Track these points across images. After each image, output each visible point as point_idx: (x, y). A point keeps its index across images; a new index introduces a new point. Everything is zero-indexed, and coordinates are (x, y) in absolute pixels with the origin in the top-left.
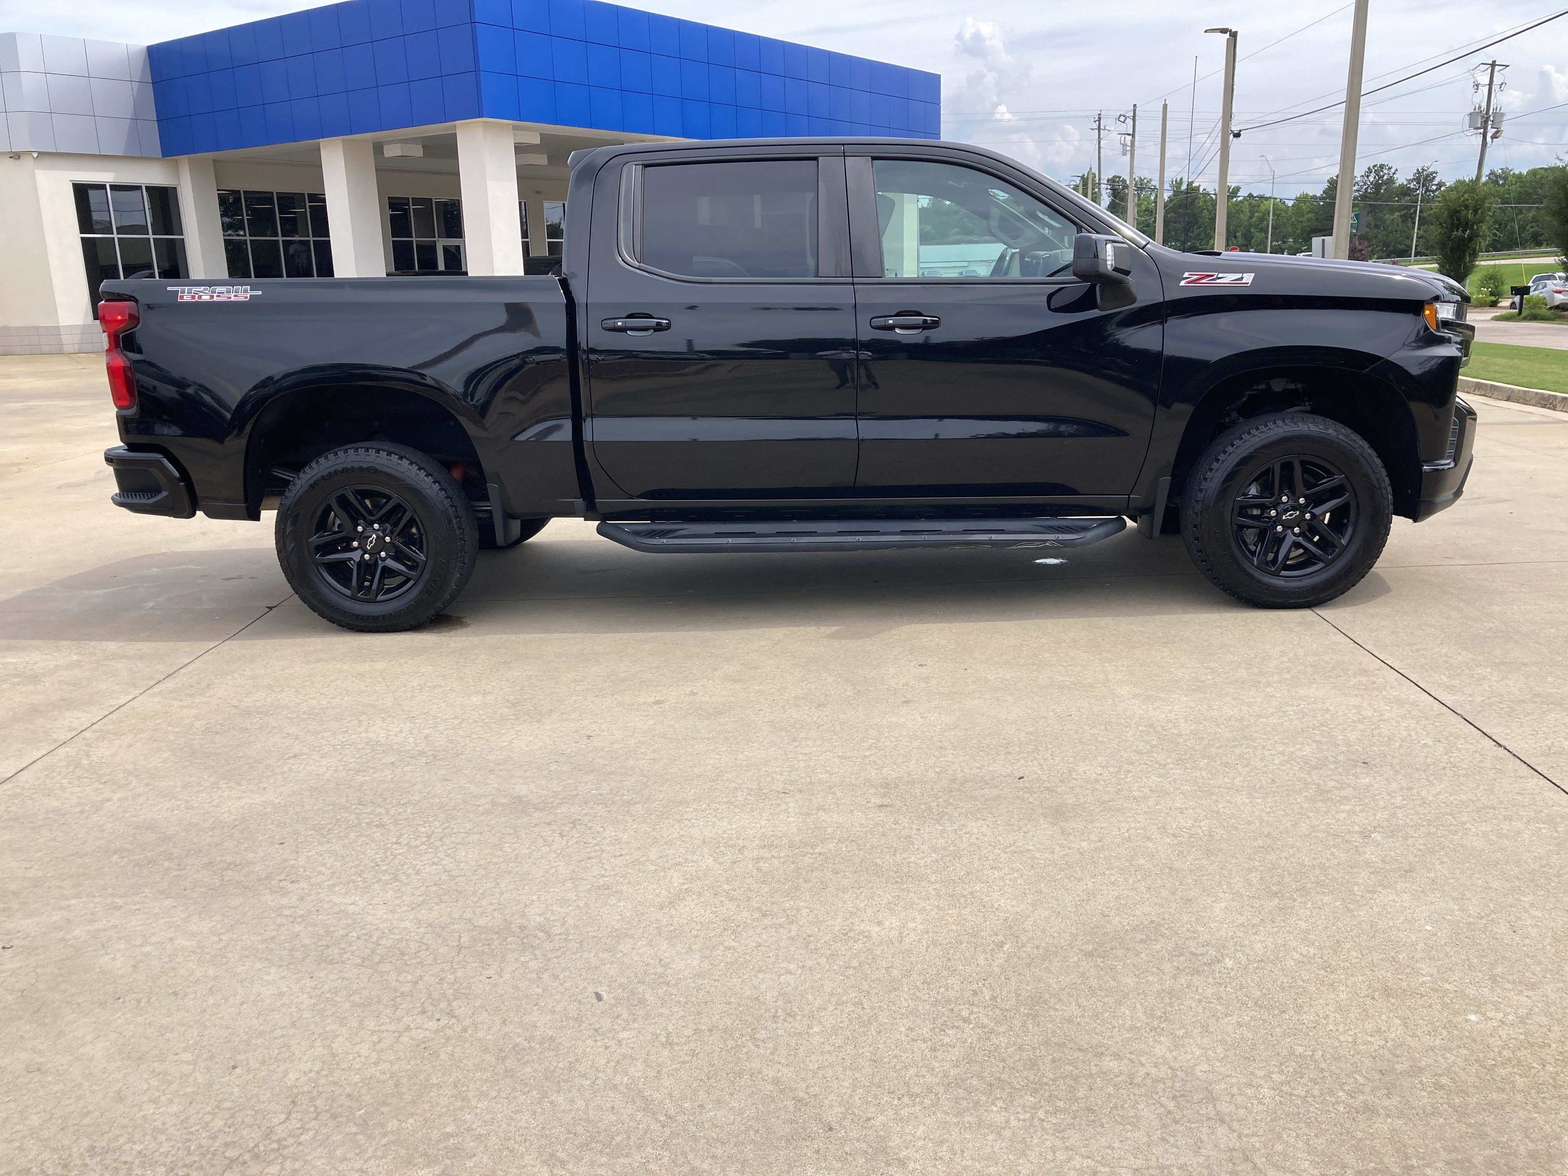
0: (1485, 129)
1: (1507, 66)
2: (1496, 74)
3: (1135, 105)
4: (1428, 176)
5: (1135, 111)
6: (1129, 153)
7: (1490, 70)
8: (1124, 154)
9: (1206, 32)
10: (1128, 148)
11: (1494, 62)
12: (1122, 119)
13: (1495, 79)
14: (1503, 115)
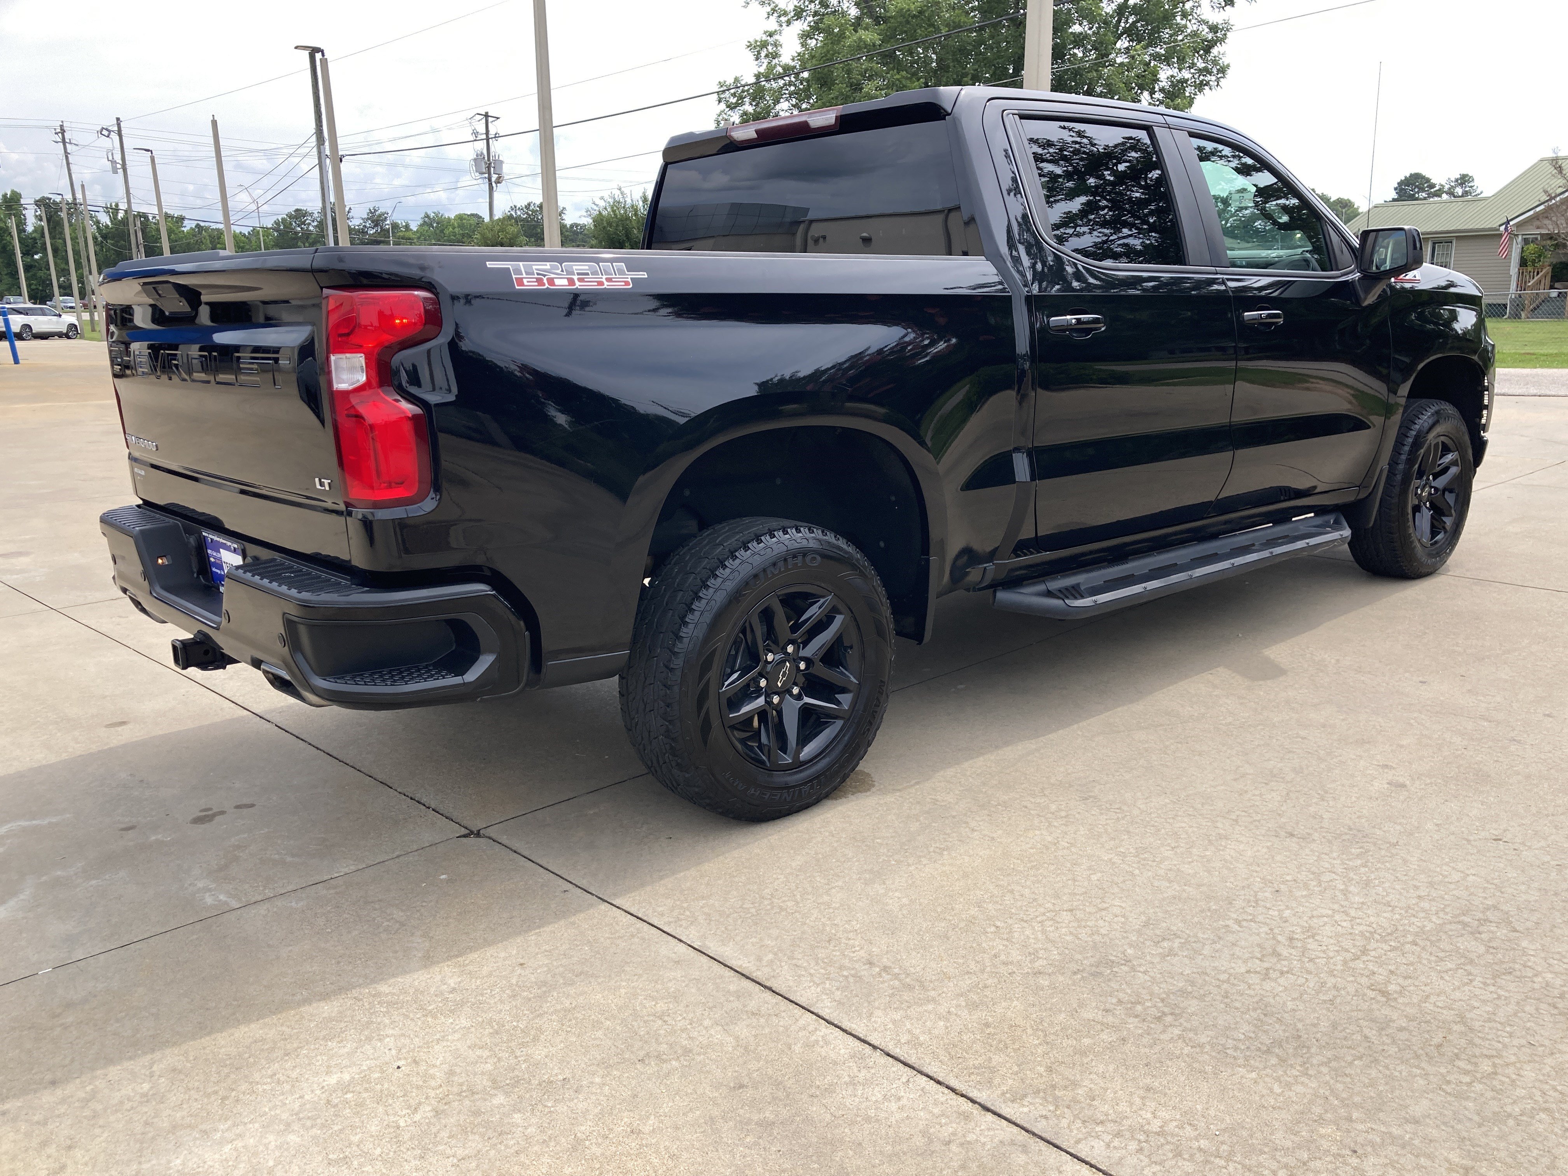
0: (489, 174)
1: (498, 118)
2: (490, 125)
3: (118, 119)
4: (380, 216)
5: (119, 125)
6: (121, 171)
7: (484, 121)
8: (115, 171)
9: (296, 48)
10: (119, 166)
11: (487, 113)
12: (105, 132)
13: (490, 128)
14: (502, 162)
